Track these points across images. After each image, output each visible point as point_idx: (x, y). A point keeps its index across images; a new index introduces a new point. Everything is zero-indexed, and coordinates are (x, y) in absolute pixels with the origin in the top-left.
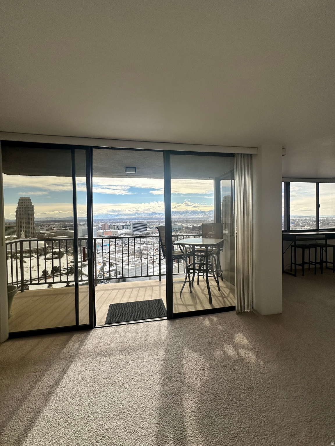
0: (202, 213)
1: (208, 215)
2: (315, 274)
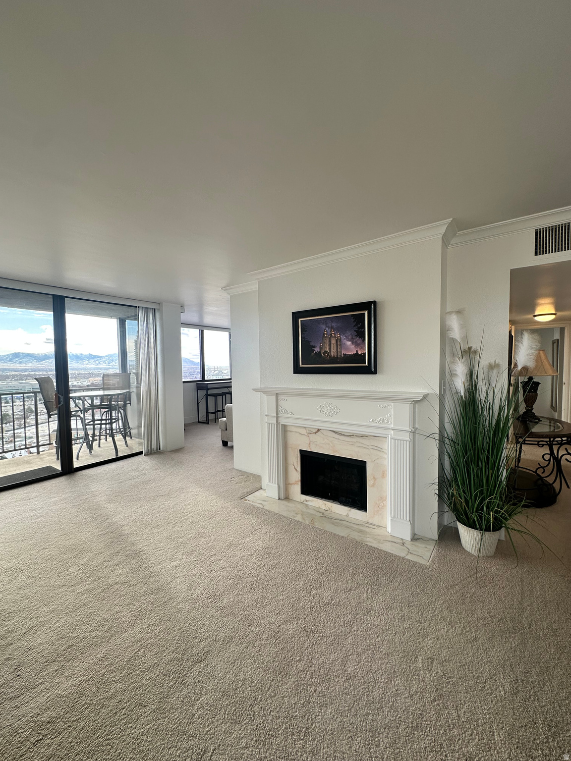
0: (93, 358)
1: (107, 362)
2: (215, 422)
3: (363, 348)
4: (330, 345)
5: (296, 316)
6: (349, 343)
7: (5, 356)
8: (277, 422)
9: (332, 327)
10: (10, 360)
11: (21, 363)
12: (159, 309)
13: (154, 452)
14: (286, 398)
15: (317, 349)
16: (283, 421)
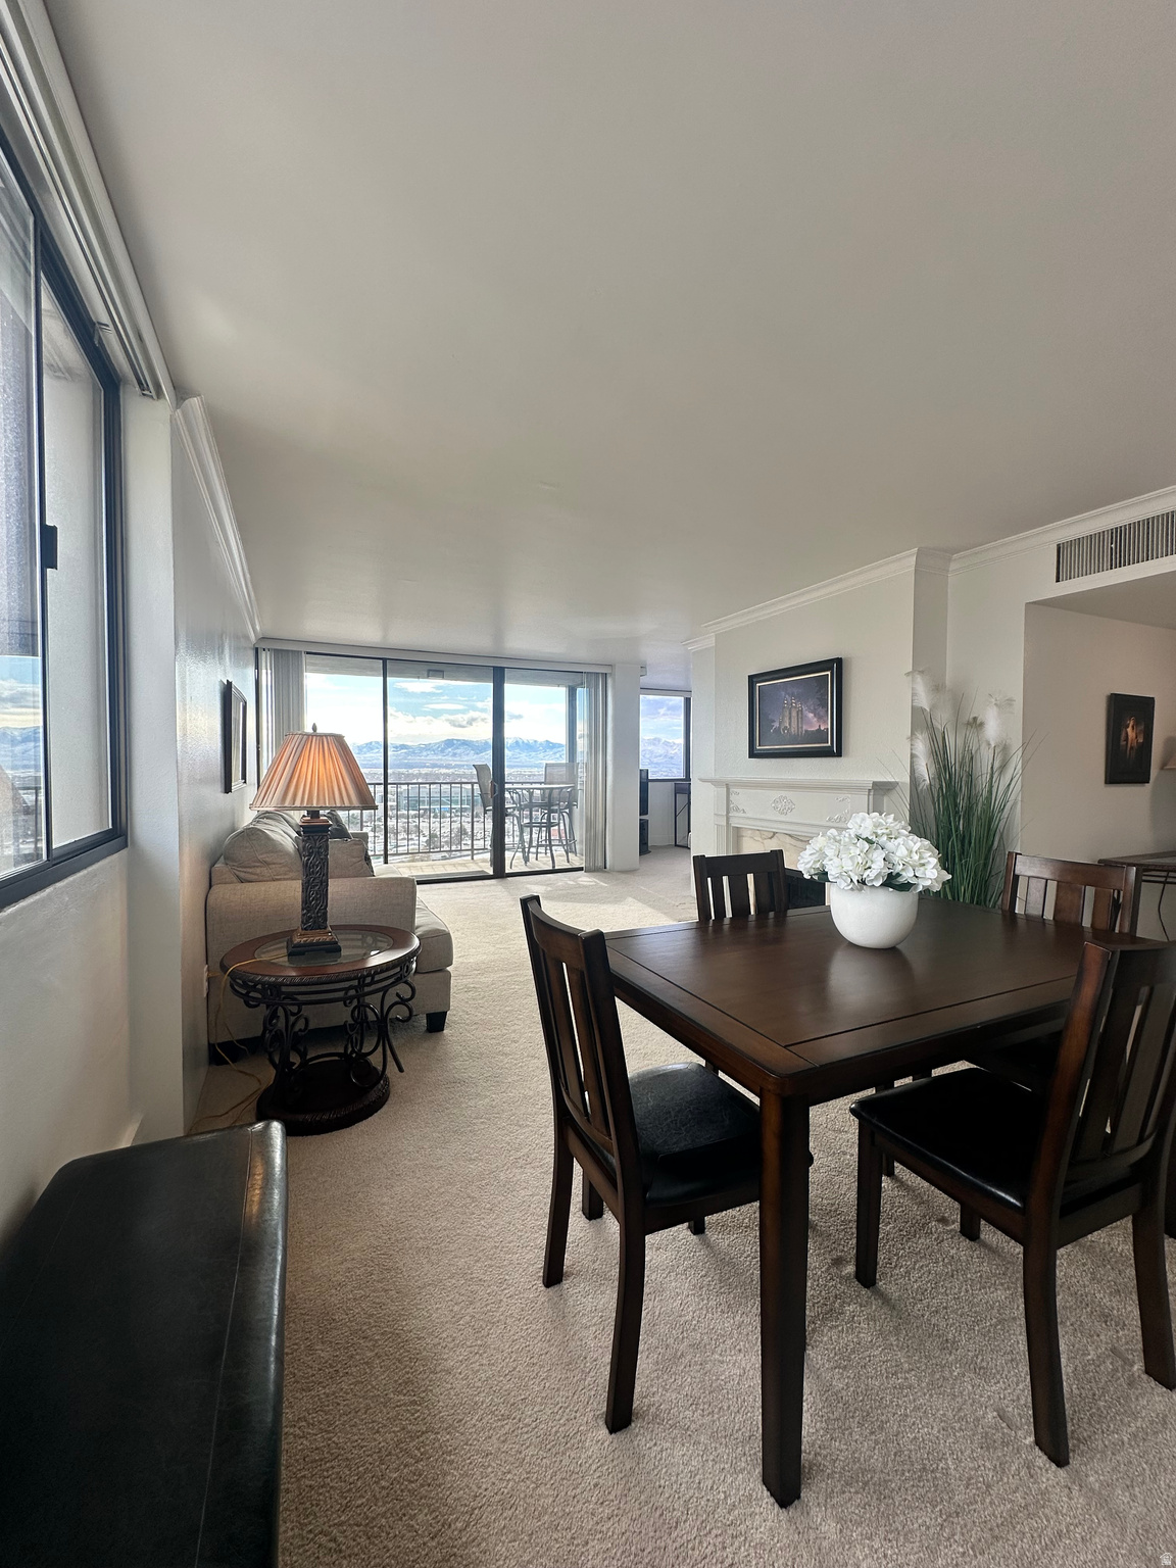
3: (826, 722)
4: (790, 718)
5: (752, 680)
6: (811, 715)
7: (436, 744)
8: (728, 823)
9: (792, 695)
10: (442, 751)
11: (455, 755)
12: (611, 674)
13: (597, 867)
14: (738, 790)
15: (776, 725)
16: (735, 823)
